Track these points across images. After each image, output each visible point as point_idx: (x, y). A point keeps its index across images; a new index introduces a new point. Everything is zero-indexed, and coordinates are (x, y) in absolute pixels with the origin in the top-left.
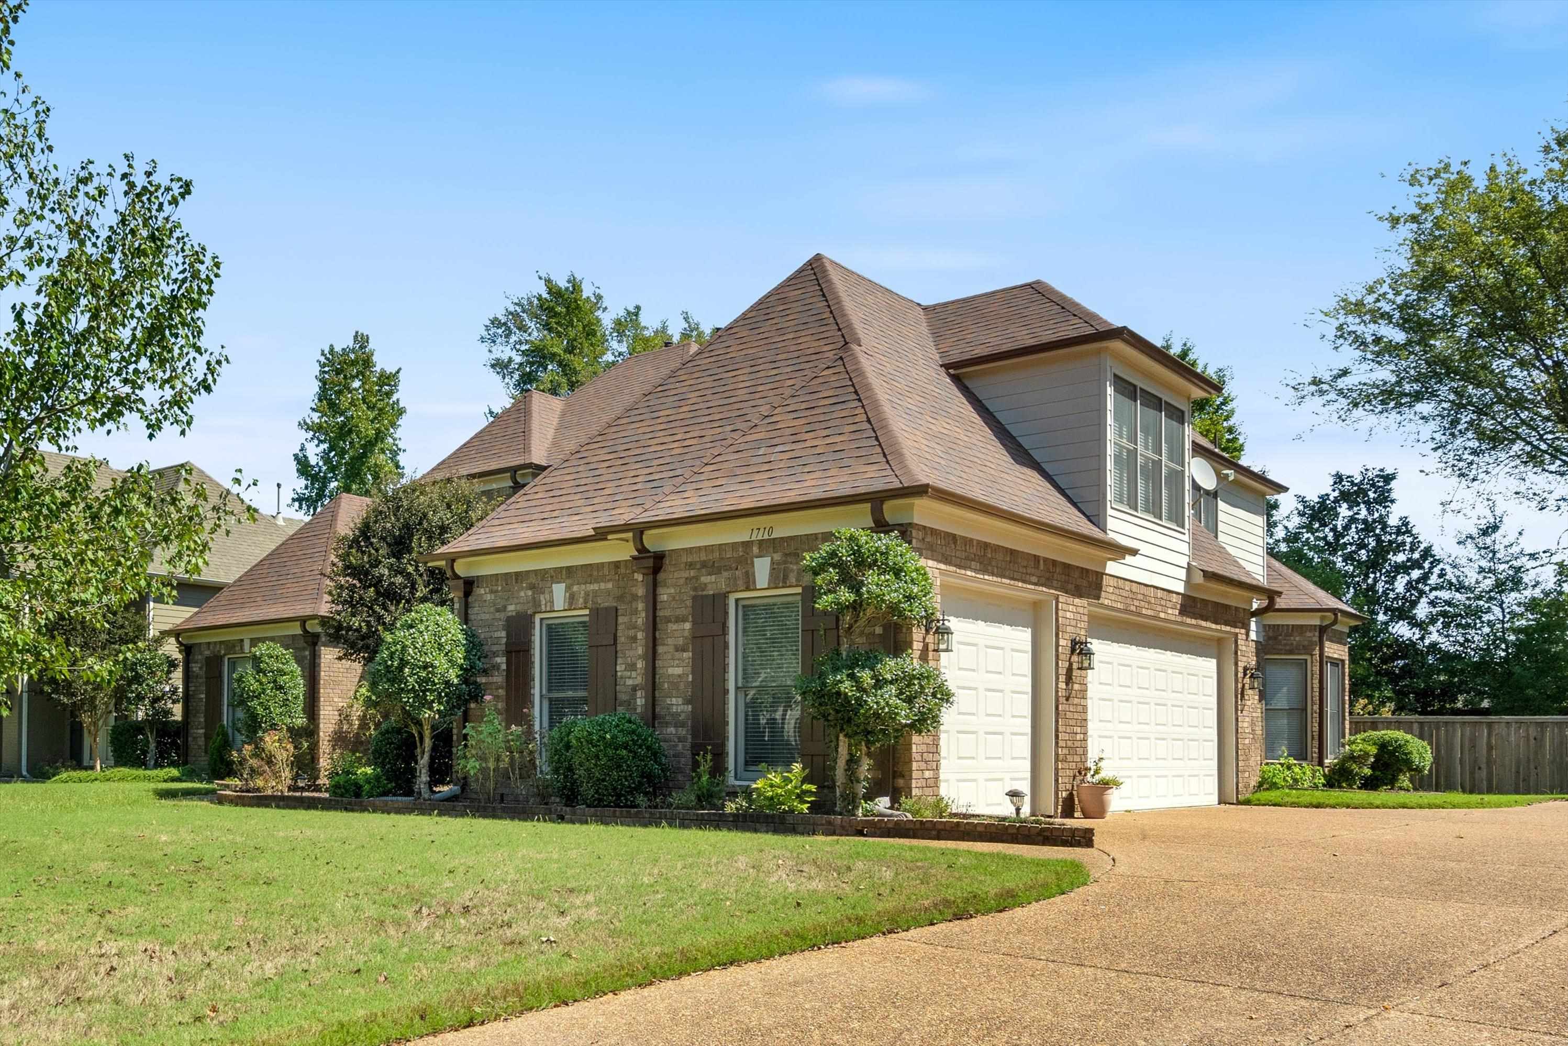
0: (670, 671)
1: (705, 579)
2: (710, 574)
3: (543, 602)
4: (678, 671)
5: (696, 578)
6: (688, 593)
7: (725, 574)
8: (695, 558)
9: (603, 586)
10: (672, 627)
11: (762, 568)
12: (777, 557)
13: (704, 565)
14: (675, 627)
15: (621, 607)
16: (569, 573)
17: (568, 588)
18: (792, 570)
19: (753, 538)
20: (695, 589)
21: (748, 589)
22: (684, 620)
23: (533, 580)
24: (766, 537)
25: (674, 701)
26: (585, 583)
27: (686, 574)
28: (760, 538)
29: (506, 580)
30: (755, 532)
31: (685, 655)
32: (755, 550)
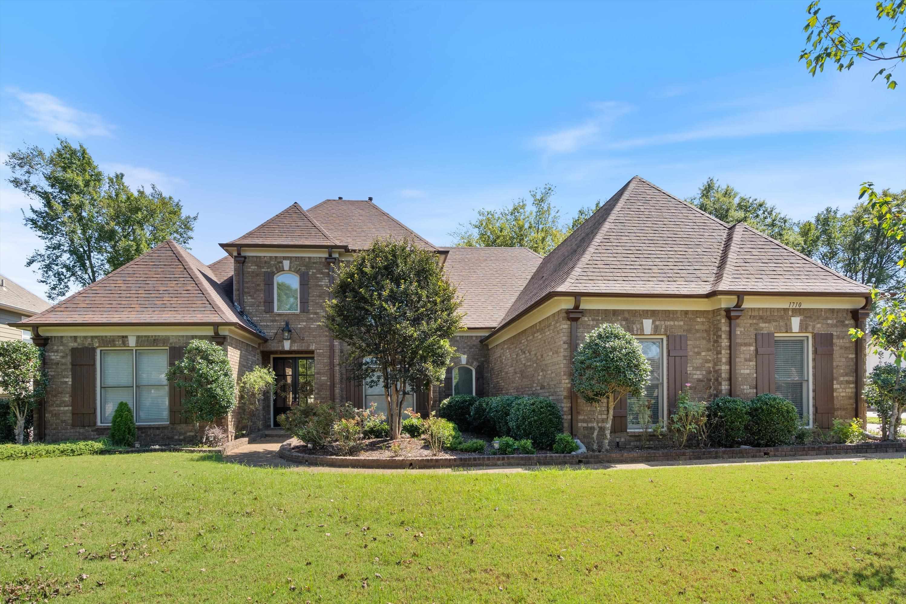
0: (742, 371)
1: (762, 325)
2: (765, 323)
3: (635, 329)
4: (748, 371)
5: (757, 324)
6: (752, 332)
7: (774, 324)
8: (756, 313)
9: (676, 323)
10: (743, 348)
11: (796, 322)
12: (802, 317)
13: (761, 318)
14: (745, 348)
15: (689, 335)
16: (653, 314)
17: (653, 322)
18: (810, 325)
19: (791, 307)
20: (756, 330)
21: (787, 332)
22: (750, 345)
23: (626, 315)
24: (798, 307)
25: (745, 387)
26: (665, 320)
27: (751, 322)
28: (794, 307)
29: (605, 314)
30: (792, 304)
31: (751, 363)
32: (790, 313)
